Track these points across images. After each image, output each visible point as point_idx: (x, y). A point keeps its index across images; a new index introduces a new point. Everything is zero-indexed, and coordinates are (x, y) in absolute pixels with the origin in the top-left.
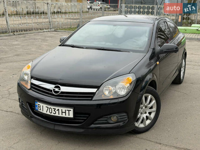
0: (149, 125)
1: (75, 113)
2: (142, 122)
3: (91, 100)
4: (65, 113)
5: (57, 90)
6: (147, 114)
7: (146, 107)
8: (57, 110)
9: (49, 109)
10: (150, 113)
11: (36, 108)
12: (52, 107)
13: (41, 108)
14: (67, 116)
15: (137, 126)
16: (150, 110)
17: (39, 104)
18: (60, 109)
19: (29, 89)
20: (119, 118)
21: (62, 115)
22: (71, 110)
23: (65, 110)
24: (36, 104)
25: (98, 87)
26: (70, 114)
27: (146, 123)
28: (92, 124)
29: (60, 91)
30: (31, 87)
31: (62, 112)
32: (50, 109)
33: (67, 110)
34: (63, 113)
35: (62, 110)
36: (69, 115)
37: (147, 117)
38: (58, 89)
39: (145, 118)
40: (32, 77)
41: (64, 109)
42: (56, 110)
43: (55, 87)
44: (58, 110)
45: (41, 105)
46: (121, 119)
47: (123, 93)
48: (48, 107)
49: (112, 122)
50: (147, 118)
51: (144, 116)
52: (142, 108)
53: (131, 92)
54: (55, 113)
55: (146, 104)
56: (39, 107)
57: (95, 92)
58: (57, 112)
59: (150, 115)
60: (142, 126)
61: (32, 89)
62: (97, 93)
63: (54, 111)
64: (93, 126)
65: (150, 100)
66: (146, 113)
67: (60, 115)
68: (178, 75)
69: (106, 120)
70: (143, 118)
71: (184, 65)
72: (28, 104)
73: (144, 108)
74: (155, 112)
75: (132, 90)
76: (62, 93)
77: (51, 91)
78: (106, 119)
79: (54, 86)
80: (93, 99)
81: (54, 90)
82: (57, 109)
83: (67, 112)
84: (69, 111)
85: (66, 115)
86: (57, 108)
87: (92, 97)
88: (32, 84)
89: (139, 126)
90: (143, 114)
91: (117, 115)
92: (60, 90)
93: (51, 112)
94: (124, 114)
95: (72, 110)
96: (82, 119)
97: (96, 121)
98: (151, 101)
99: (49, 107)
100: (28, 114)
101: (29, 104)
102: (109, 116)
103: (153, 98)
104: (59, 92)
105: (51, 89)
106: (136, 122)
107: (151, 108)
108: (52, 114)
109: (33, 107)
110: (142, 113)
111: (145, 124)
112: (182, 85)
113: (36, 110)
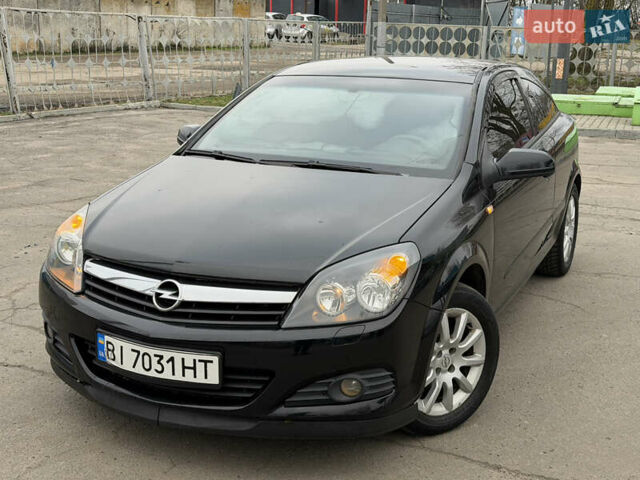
0: (462, 406)
1: (224, 370)
2: (439, 399)
3: (278, 327)
4: (194, 368)
5: (166, 294)
6: (457, 374)
7: (452, 351)
8: (168, 362)
9: (141, 357)
10: (465, 370)
11: (101, 354)
12: (152, 351)
13: (117, 353)
14: (200, 379)
15: (425, 411)
16: (466, 361)
18: (178, 356)
19: (78, 294)
20: (368, 384)
21: (184, 375)
22: (211, 362)
23: (195, 361)
24: (100, 341)
25: (299, 287)
26: (208, 372)
27: (454, 403)
28: (278, 405)
29: (178, 299)
30: (86, 287)
31: (184, 368)
32: (146, 357)
33: (200, 361)
34: (186, 370)
35: (183, 359)
36: (206, 377)
37: (455, 381)
38: (170, 293)
39: (450, 385)
40: (87, 256)
41: (189, 358)
43: (162, 287)
44: (172, 359)
45: (117, 343)
46: (371, 387)
47: (378, 304)
48: (138, 352)
49: (344, 398)
50: (457, 385)
51: (447, 378)
52: (440, 354)
53: (405, 302)
54: (160, 369)
55: (452, 342)
56: (109, 350)
57: (290, 301)
58: (168, 367)
59: (466, 376)
60: (440, 410)
61: (87, 292)
62: (295, 305)
63: (159, 362)
64: (282, 411)
65: (466, 328)
66: (451, 369)
67: (178, 377)
68: (556, 249)
69: (325, 393)
70: (444, 385)
71: (573, 217)
72: (73, 340)
73: (445, 352)
74: (482, 366)
75: (408, 296)
76: (185, 304)
77: (149, 298)
78: (326, 389)
79: (158, 282)
80: (283, 326)
81: (158, 295)
82: (166, 358)
83: (200, 367)
84: (206, 362)
85: (195, 377)
86: (167, 354)
87: (281, 319)
88: (86, 276)
89: (430, 410)
90: (445, 372)
91: (359, 377)
92: (177, 294)
93: (147, 367)
94: (383, 374)
95: (216, 359)
96: (249, 390)
97: (291, 396)
98: (467, 332)
99: (143, 349)
100: (74, 372)
101: (76, 341)
102: (333, 380)
103: (475, 321)
104: (175, 301)
105: (147, 292)
106: (422, 398)
107: (469, 352)
108: (152, 374)
109: (89, 351)
110: (438, 371)
111: (449, 406)
112: (565, 280)
113: (100, 362)
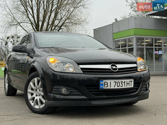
11: (101, 87)
14: (130, 87)
17: (105, 82)
21: (127, 86)
22: (132, 81)
24: (101, 83)
32: (118, 83)
34: (128, 84)
41: (128, 81)
42: (123, 83)
48: (116, 82)
54: (122, 86)
56: (105, 84)
72: (85, 87)
87: (137, 70)
88: (82, 69)
